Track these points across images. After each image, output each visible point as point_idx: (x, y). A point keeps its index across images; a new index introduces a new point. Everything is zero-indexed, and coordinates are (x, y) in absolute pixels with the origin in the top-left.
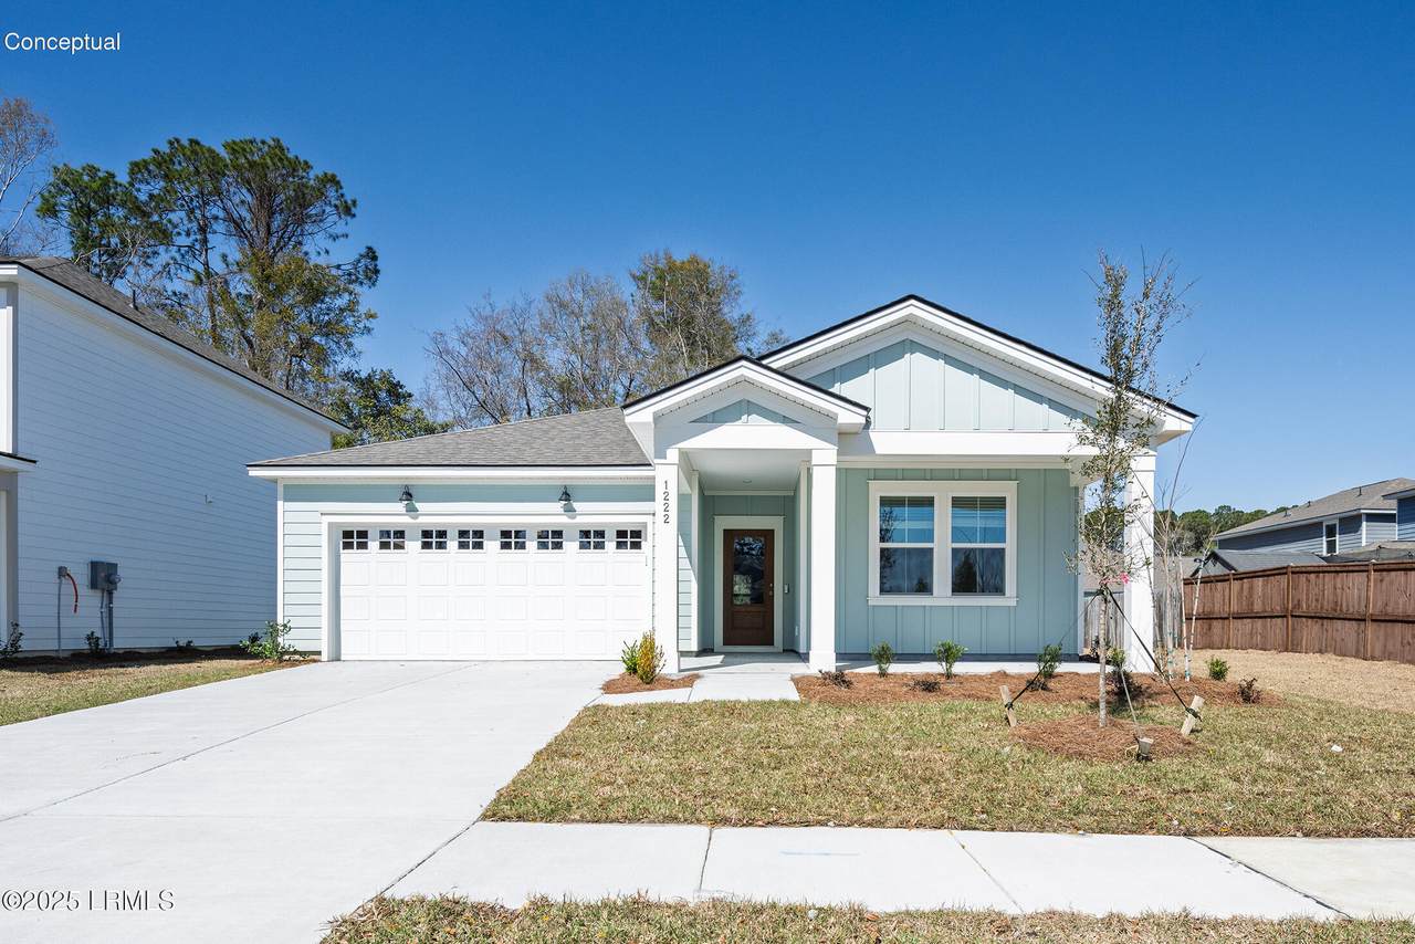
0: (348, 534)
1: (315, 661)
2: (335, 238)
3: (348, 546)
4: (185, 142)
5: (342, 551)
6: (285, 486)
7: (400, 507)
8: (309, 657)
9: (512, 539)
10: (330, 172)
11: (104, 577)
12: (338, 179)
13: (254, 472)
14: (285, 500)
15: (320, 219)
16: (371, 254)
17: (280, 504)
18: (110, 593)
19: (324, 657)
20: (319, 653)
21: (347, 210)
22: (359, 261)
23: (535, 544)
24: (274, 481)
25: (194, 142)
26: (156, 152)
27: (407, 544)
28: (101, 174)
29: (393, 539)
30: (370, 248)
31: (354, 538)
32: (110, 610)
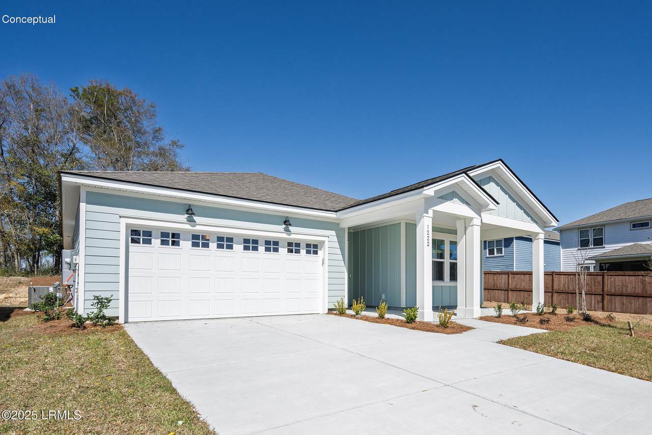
0: (135, 232)
3: (136, 241)
5: (130, 244)
6: (88, 193)
9: (250, 244)
14: (87, 203)
17: (83, 206)
20: (118, 318)
23: (263, 248)
29: (172, 238)
31: (138, 236)
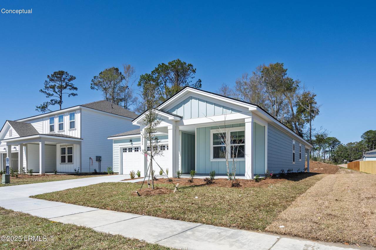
0: (124, 149)
1: (117, 174)
2: (192, 78)
3: (124, 152)
4: (161, 65)
5: (122, 153)
6: (114, 140)
7: (130, 143)
8: (117, 173)
10: (190, 64)
11: (99, 159)
12: (192, 65)
13: (109, 138)
15: (189, 75)
16: (200, 81)
17: (113, 144)
18: (100, 162)
19: (119, 174)
20: (118, 173)
21: (194, 71)
22: (197, 83)
23: (153, 149)
24: (112, 139)
25: (163, 64)
26: (156, 68)
27: (132, 151)
28: (148, 75)
29: (130, 150)
30: (199, 80)
31: (125, 150)
32: (100, 165)
